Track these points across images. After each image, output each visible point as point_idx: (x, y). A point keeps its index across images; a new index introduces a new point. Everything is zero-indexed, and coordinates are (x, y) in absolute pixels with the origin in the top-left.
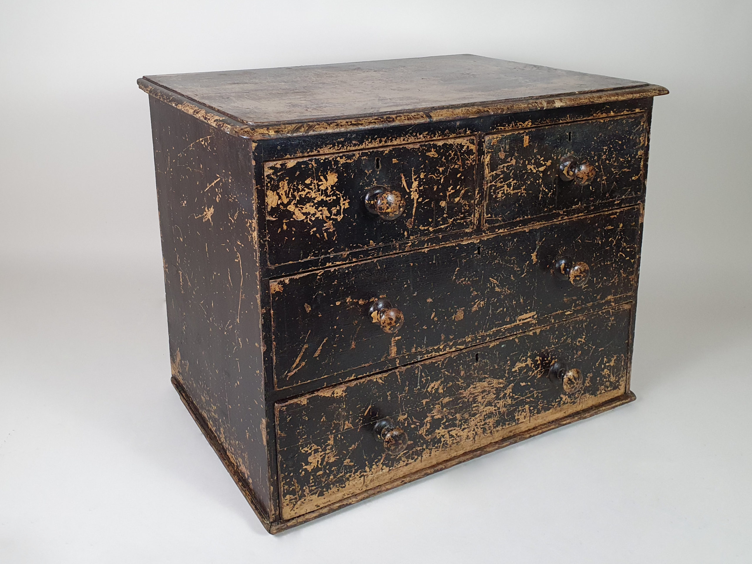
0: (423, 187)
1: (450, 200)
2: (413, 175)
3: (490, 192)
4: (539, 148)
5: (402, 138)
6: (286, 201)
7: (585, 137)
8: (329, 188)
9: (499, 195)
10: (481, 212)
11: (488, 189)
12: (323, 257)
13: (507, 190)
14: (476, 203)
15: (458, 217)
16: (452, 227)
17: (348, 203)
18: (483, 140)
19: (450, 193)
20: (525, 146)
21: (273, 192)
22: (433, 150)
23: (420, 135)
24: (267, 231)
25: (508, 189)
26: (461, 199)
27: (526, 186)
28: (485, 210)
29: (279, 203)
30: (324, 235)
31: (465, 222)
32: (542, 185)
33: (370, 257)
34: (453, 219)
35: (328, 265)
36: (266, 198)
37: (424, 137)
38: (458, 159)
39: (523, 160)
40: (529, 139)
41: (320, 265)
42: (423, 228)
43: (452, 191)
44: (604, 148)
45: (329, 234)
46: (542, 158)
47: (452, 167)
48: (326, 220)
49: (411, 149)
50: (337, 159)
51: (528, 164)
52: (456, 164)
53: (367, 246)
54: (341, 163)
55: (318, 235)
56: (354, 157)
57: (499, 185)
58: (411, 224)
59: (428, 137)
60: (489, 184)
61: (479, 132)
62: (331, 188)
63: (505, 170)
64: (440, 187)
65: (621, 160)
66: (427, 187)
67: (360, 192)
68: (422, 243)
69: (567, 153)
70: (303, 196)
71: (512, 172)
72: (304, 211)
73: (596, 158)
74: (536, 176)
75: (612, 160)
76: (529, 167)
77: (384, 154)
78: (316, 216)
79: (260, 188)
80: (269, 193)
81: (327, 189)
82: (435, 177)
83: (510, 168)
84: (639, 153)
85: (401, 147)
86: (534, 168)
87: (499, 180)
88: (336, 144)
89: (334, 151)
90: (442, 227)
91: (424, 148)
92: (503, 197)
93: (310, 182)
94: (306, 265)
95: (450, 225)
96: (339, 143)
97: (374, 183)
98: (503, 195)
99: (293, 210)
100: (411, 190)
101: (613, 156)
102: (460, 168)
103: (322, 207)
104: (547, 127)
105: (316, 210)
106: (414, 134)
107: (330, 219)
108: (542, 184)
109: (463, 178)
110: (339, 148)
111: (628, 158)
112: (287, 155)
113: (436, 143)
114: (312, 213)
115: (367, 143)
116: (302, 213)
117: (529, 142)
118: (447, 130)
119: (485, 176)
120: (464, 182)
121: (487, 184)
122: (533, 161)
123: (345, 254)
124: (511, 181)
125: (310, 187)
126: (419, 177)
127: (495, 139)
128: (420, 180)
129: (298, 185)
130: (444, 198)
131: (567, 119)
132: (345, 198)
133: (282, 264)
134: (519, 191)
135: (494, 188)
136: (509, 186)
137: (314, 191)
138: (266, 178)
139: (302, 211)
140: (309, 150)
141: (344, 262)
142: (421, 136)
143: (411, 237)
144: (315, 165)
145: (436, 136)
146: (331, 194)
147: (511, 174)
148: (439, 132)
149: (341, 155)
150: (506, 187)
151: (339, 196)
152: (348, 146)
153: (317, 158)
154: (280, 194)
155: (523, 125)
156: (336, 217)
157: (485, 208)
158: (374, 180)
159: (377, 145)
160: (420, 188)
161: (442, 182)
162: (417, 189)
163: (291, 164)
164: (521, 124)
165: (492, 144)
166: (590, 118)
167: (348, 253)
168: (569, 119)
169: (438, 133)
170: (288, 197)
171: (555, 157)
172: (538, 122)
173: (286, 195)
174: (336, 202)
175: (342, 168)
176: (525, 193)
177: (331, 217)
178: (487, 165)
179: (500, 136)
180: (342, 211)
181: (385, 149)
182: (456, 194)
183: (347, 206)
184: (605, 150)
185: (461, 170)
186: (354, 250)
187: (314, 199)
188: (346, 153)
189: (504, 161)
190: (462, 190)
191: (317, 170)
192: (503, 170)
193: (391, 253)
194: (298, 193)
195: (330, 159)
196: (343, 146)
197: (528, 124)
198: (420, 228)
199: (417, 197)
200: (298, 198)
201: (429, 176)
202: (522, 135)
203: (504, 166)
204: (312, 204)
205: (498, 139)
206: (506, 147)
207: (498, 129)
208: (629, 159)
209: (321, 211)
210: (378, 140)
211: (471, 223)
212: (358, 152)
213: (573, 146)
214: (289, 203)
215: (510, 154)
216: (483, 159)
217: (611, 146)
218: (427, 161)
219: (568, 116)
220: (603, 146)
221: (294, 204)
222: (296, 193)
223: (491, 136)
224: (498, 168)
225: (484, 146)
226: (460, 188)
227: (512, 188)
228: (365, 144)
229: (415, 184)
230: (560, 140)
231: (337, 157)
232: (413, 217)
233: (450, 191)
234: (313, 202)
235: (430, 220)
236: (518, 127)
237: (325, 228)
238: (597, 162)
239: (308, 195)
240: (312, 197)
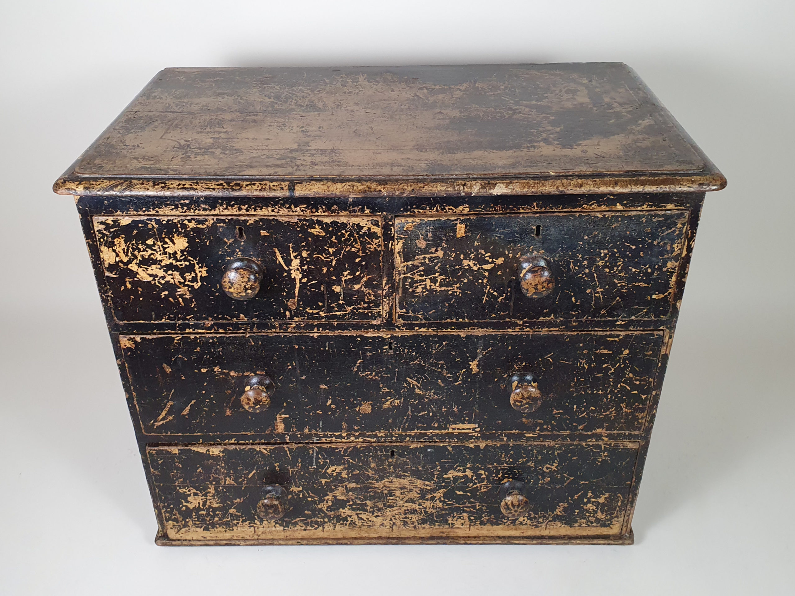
0: (308, 267)
1: (347, 286)
2: (291, 252)
3: (404, 285)
4: (483, 241)
5: (270, 209)
6: (125, 259)
7: (566, 234)
8: (179, 252)
9: (419, 290)
10: (392, 305)
11: (401, 281)
12: (180, 322)
13: (431, 286)
14: (384, 294)
15: (359, 306)
16: (351, 316)
17: (206, 271)
18: (391, 223)
19: (347, 278)
20: (458, 236)
21: (108, 248)
22: (317, 226)
23: (295, 207)
24: (108, 287)
25: (433, 284)
26: (363, 287)
27: (460, 284)
28: (398, 304)
29: (117, 261)
30: (179, 301)
31: (371, 313)
32: (488, 287)
33: (242, 331)
34: (352, 307)
35: (188, 331)
36: (101, 254)
37: (302, 211)
38: (355, 241)
39: (456, 253)
40: (465, 228)
41: (179, 330)
42: (311, 311)
43: (349, 277)
44: (602, 251)
45: (185, 300)
46: (489, 254)
47: (347, 250)
48: (180, 286)
49: (286, 222)
50: (184, 222)
51: (465, 259)
52: (353, 246)
53: (237, 319)
54: (191, 227)
55: (171, 299)
56: (207, 223)
57: (417, 278)
58: (294, 304)
59: (308, 212)
60: (402, 276)
61: (384, 213)
62: (181, 252)
63: (427, 262)
64: (332, 269)
65: (634, 270)
66: (313, 267)
67: (220, 261)
68: (312, 327)
69: (532, 252)
70: (147, 257)
71: (438, 265)
72: (150, 272)
73: (585, 262)
74: (478, 275)
75: (615, 268)
76: (465, 262)
77: (248, 224)
78: (165, 280)
79: (91, 243)
80: (104, 248)
81: (176, 253)
82: (323, 258)
83: (434, 260)
84: (669, 265)
85: (271, 218)
86: (475, 264)
87: (417, 272)
88: (180, 206)
89: (178, 213)
90: (338, 313)
91: (304, 223)
92: (425, 292)
93: (152, 243)
94: (161, 327)
95: (349, 313)
96: (183, 205)
97: (238, 254)
98: (424, 290)
99: (135, 270)
100: (291, 268)
101: (618, 264)
102: (358, 251)
103: (173, 271)
104: (497, 216)
105: (165, 273)
106: (287, 206)
107: (185, 285)
108: (487, 285)
109: (364, 263)
110: (184, 211)
111: (646, 270)
112: (117, 211)
113: (321, 219)
114: (160, 275)
115: (221, 210)
116: (148, 274)
117: (466, 232)
118: (335, 206)
119: (396, 265)
120: (366, 268)
121: (400, 274)
122: (472, 256)
123: (209, 323)
124: (436, 275)
125: (154, 248)
126: (300, 254)
127: (411, 224)
128: (302, 259)
129: (138, 244)
130: (339, 282)
131: (534, 208)
132: (200, 265)
133: (132, 322)
134: (449, 288)
135: (410, 280)
136: (434, 281)
137: (159, 253)
138: (97, 233)
139: (148, 272)
140: (144, 209)
141: (209, 331)
142: (298, 209)
143: (295, 318)
144: (156, 226)
145: (319, 211)
146: (181, 258)
147: (436, 268)
148: (324, 207)
149: (189, 218)
150: (428, 282)
151: (192, 263)
152: (196, 209)
153: (157, 218)
154: (117, 251)
155: (455, 210)
156: (192, 284)
157: (397, 302)
158: (238, 250)
159: (236, 213)
160: (303, 268)
161: (333, 265)
162: (299, 268)
163: (125, 221)
164: (451, 209)
165: (405, 229)
166: (576, 210)
167: (212, 323)
168: (536, 208)
169: (322, 208)
170: (127, 255)
171: (511, 255)
172: (480, 208)
173: (124, 252)
174: (191, 268)
175: (192, 233)
176: (460, 293)
177: (186, 283)
178: (399, 253)
179: (417, 220)
180: (199, 278)
181: (248, 219)
182: (356, 280)
183: (204, 274)
184: (602, 255)
185: (361, 254)
186: (220, 321)
187: (161, 261)
188: (195, 217)
189: (425, 251)
190: (363, 277)
191: (160, 231)
192: (423, 261)
193: (269, 331)
194: (139, 252)
195: (174, 221)
196: (189, 209)
197: (463, 210)
198: (307, 310)
199: (300, 276)
200: (139, 258)
201: (314, 256)
202: (455, 222)
203: (424, 258)
204: (159, 267)
205: (414, 224)
206: (427, 235)
207: (414, 211)
208: (649, 271)
209: (172, 275)
210: (236, 206)
211: (380, 316)
212: (212, 217)
213: (543, 244)
214: (130, 262)
215: (436, 243)
216: (392, 245)
217: (615, 250)
218: (310, 239)
219: (535, 204)
220: (600, 249)
221: (136, 264)
222: (136, 253)
223: (403, 220)
224: (416, 258)
225: (393, 230)
226: (360, 274)
227: (438, 284)
228: (219, 209)
229: (296, 263)
230: (521, 235)
231: (184, 221)
232: (296, 298)
233: (346, 276)
234: (159, 264)
235: (321, 304)
236: (446, 212)
237: (179, 293)
238: (587, 268)
239: (152, 256)
240: (158, 259)
